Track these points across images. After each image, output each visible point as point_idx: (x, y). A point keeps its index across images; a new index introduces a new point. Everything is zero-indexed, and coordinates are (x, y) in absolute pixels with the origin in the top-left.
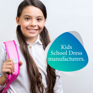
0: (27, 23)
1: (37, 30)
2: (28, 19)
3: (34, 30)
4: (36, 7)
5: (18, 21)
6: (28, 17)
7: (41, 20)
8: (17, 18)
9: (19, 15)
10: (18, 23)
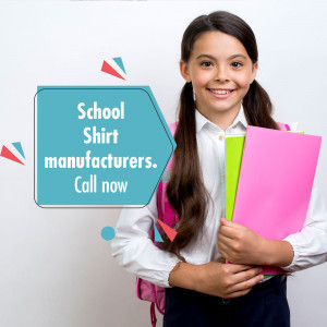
0: (206, 76)
1: (231, 91)
2: (208, 64)
3: (224, 92)
4: (226, 32)
5: (185, 72)
6: (207, 59)
7: (241, 65)
8: (181, 64)
9: (186, 55)
10: (185, 77)
